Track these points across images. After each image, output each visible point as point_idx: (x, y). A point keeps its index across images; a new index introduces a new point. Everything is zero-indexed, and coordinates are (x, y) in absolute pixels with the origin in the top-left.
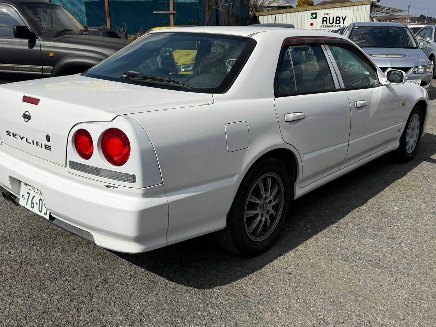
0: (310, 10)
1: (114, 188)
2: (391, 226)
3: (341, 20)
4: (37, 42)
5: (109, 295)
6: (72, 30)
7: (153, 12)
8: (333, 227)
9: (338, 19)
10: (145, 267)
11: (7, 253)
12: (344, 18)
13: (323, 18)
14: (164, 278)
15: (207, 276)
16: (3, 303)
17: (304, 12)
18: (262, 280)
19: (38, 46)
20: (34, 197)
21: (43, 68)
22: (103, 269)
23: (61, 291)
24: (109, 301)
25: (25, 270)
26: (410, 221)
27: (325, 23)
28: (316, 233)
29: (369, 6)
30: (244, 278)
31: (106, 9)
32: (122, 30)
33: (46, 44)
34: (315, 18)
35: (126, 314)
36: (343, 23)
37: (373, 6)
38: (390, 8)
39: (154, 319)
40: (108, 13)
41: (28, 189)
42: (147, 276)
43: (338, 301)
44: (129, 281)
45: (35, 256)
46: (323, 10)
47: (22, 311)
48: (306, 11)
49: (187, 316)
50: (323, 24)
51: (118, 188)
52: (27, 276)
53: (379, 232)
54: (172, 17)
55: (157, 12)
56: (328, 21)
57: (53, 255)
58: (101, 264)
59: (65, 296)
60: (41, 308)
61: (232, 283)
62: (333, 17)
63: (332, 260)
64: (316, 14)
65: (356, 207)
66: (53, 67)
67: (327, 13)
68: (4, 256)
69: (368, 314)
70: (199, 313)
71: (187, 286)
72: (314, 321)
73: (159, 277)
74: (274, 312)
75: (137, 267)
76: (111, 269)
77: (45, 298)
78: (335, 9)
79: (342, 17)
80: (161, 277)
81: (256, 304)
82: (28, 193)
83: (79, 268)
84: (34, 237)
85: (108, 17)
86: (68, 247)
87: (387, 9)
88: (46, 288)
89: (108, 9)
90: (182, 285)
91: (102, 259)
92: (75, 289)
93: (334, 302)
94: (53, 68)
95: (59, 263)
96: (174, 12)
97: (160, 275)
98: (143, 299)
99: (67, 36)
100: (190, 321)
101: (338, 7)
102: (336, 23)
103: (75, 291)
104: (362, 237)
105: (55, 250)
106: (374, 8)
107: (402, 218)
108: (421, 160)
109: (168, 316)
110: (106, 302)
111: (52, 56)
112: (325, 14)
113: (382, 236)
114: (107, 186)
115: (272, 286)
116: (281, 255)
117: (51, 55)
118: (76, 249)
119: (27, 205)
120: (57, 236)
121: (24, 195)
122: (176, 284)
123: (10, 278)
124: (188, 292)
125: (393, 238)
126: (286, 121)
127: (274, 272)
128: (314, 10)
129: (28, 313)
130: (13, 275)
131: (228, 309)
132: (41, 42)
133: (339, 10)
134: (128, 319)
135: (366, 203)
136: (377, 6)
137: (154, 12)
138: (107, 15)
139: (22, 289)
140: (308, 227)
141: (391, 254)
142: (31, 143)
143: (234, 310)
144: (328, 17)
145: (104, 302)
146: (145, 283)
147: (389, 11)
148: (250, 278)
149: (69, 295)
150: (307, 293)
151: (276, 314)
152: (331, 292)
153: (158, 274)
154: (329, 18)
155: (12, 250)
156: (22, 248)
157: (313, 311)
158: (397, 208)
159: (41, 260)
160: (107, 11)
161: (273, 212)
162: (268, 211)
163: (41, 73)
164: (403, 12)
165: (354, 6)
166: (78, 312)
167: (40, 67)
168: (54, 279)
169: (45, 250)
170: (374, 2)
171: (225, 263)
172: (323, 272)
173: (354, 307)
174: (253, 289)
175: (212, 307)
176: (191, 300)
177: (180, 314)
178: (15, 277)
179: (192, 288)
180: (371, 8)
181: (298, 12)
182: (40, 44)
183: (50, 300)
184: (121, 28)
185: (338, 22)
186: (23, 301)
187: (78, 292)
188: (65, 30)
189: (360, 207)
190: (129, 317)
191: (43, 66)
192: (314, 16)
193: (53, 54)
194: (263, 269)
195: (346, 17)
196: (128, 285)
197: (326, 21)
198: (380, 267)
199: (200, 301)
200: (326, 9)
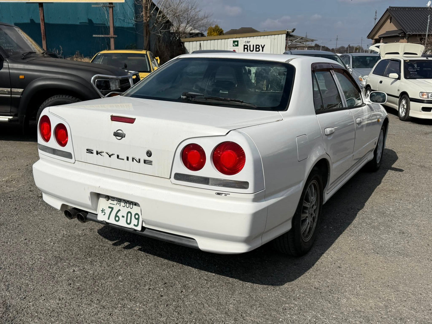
0: (232, 38)
1: (226, 195)
2: (396, 224)
3: (261, 48)
4: (5, 64)
5: (198, 298)
6: (36, 53)
7: (92, 36)
8: (351, 226)
9: (258, 47)
10: (213, 271)
11: (72, 271)
12: (263, 46)
13: (244, 46)
14: (237, 279)
15: (273, 275)
16: (102, 315)
17: (226, 40)
18: (321, 275)
19: (6, 68)
20: (119, 210)
21: (12, 90)
22: (177, 277)
23: (151, 299)
24: (201, 303)
25: (102, 285)
26: (408, 218)
27: (246, 50)
28: (341, 233)
29: (285, 36)
30: (305, 274)
31: (42, 31)
32: (57, 52)
33: (15, 66)
34: (237, 45)
35: (224, 312)
36: (263, 51)
37: (288, 35)
38: (303, 38)
39: (252, 314)
40: (44, 36)
41: (110, 203)
42: (221, 279)
43: (391, 285)
44: (207, 284)
45: (102, 271)
46: (244, 38)
47: (127, 320)
48: (229, 38)
49: (279, 308)
50: (244, 51)
51: (230, 194)
52: (107, 289)
53: (390, 228)
54: (112, 41)
55: (96, 36)
56: (249, 48)
57: (120, 269)
58: (171, 272)
59: (158, 302)
60: (143, 315)
61: (298, 279)
62: (253, 45)
63: (367, 254)
64: (237, 42)
65: (359, 210)
66: (23, 89)
67: (248, 41)
68: (70, 274)
69: (420, 292)
70: (287, 305)
71: (261, 284)
72: (383, 302)
73: (232, 279)
74: (348, 299)
75: (206, 273)
76: (184, 276)
77: (140, 306)
78: (254, 37)
79: (261, 45)
80: (234, 279)
81: (329, 294)
82: (109, 207)
83: (153, 278)
84: (88, 254)
85: (44, 40)
86: (129, 260)
87: (300, 39)
88: (135, 298)
89: (44, 32)
90: (256, 284)
91: (169, 268)
92: (162, 296)
93: (389, 286)
94: (23, 91)
95: (131, 275)
96: (115, 36)
97: (231, 277)
98: (230, 298)
99: (34, 58)
100: (284, 313)
101: (257, 36)
102: (256, 51)
103: (164, 297)
104: (379, 233)
105: (117, 264)
106: (289, 38)
107: (400, 216)
108: (387, 169)
109: (263, 310)
110: (199, 304)
111: (23, 79)
112: (246, 42)
113: (394, 231)
114: (218, 194)
115: (332, 279)
116: (323, 253)
117: (21, 77)
118: (138, 261)
119: (109, 219)
120: (111, 252)
121: (104, 210)
122: (251, 284)
123: (91, 292)
124: (266, 289)
125: (403, 233)
126: (326, 135)
127: (327, 267)
128: (236, 38)
129: (134, 320)
130: (94, 290)
131: (309, 300)
132: (9, 64)
133: (258, 38)
134: (230, 316)
135: (364, 206)
136: (291, 36)
137: (94, 36)
138: (43, 37)
139: (112, 301)
140: (331, 229)
141: (409, 245)
142: (123, 159)
143: (314, 300)
144: (248, 45)
145: (198, 304)
146: (223, 285)
147: (301, 40)
148: (310, 273)
149: (161, 302)
150: (364, 281)
151: (350, 300)
152: (381, 278)
153: (229, 277)
154: (250, 45)
155: (74, 267)
156: (83, 265)
157: (378, 295)
158: (391, 209)
159: (111, 274)
160: (42, 33)
161: (314, 215)
162: (312, 214)
163: (10, 96)
164: (314, 41)
165: (271, 35)
166: (181, 315)
167: (9, 89)
168: (136, 289)
169: (108, 265)
170: (289, 32)
171: (281, 263)
172: (365, 264)
173: (407, 288)
174: (319, 282)
175: (294, 299)
176: (274, 296)
177: (271, 307)
178: (96, 291)
179: (267, 286)
180: (286, 37)
181: (222, 39)
182: (9, 66)
183: (146, 308)
184: (56, 51)
185: (258, 50)
186: (121, 311)
187: (168, 298)
188: (30, 52)
189: (362, 210)
190: (229, 315)
191: (12, 89)
192: (236, 43)
193: (23, 76)
194: (315, 265)
195: (264, 45)
196: (208, 288)
197: (247, 48)
198: (407, 256)
199: (281, 295)
200: (246, 37)
